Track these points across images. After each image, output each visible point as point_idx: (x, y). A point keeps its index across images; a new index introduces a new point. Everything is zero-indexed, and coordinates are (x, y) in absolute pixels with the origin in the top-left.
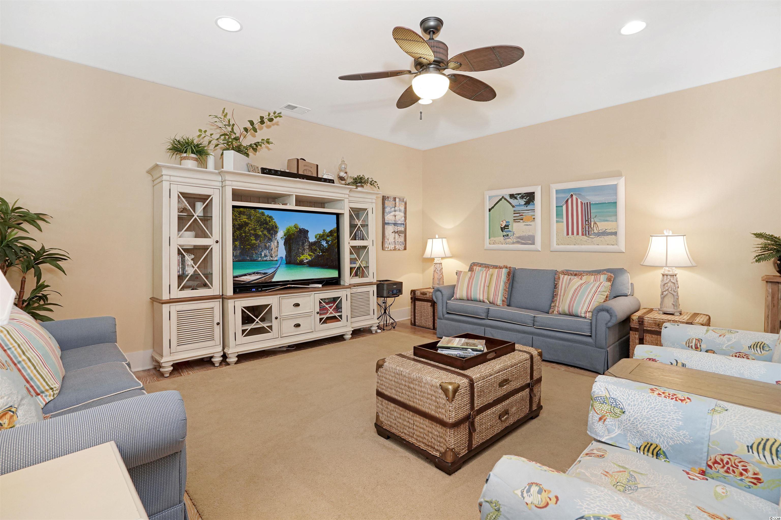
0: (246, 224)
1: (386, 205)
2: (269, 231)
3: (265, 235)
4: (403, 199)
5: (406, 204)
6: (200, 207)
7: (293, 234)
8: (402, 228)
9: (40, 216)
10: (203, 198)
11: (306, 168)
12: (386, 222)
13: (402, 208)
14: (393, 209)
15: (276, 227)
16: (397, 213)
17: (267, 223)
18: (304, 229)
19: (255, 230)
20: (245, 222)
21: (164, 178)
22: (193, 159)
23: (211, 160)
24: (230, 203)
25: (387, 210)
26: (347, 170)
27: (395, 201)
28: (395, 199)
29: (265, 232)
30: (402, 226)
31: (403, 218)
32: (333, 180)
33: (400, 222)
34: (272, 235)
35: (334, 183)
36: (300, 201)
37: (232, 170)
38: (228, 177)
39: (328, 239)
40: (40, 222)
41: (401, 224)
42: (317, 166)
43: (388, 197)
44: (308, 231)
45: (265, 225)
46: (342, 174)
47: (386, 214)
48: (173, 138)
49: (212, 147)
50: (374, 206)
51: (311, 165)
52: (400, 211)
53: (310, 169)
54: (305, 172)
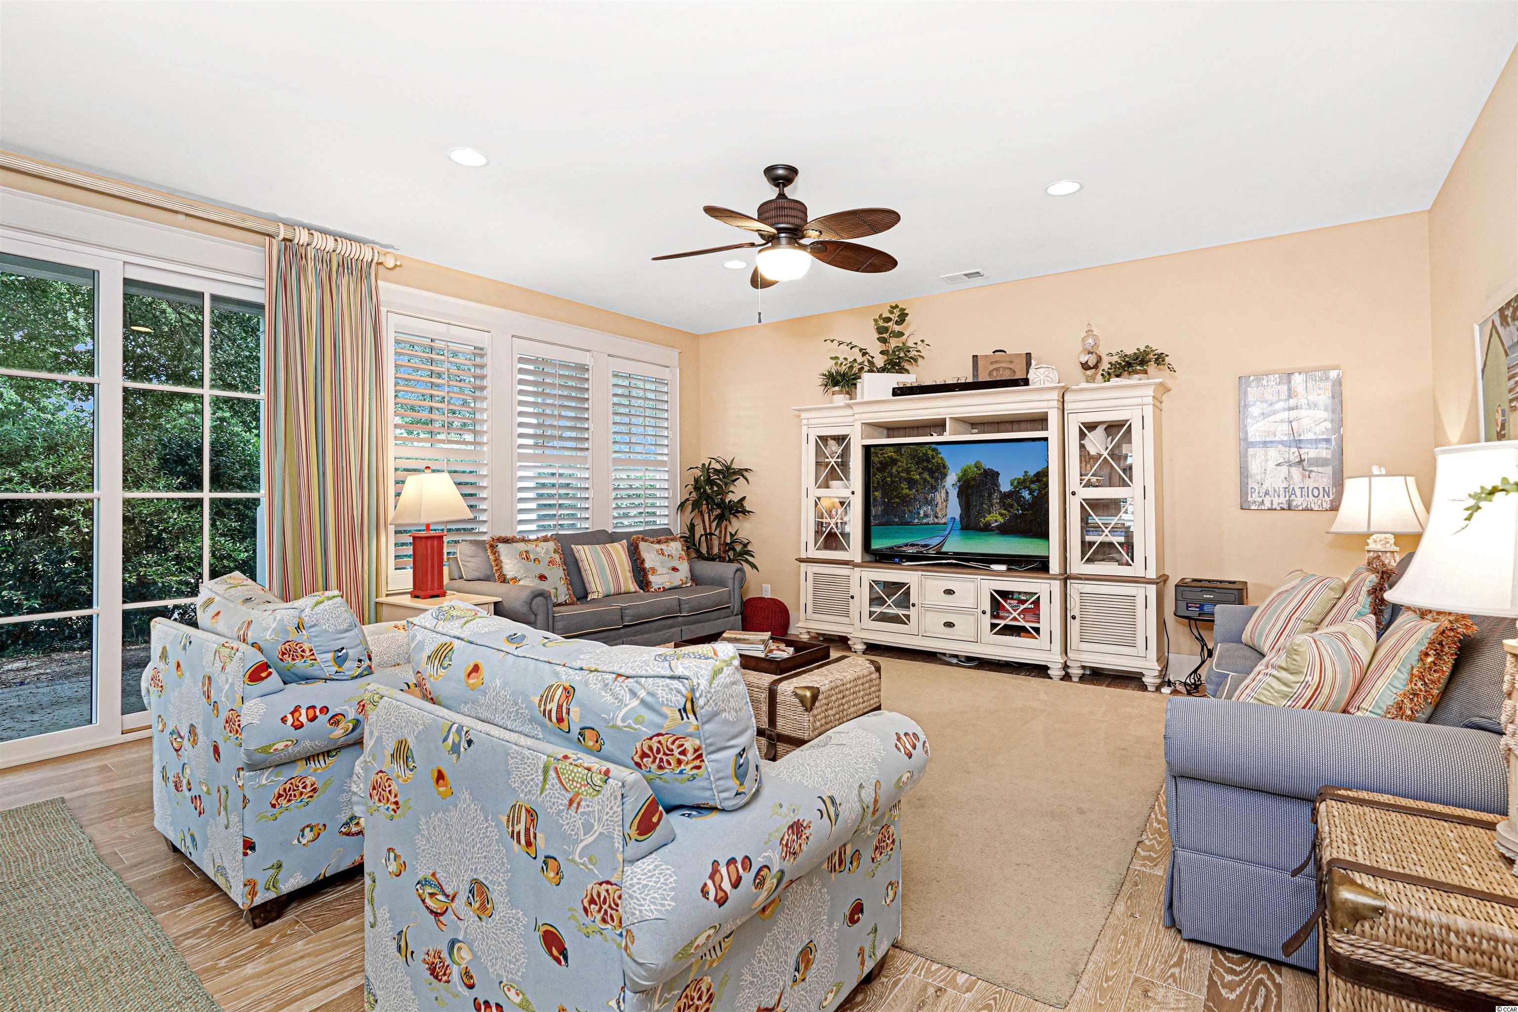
0: (894, 462)
1: (1251, 398)
2: (931, 472)
3: (925, 480)
7: (974, 479)
11: (996, 366)
12: (1251, 438)
13: (1322, 399)
14: (1281, 405)
15: (944, 467)
16: (1295, 414)
17: (928, 461)
18: (991, 470)
19: (908, 471)
20: (891, 458)
21: (803, 422)
25: (1256, 409)
27: (1290, 382)
29: (926, 475)
30: (1324, 445)
31: (1329, 425)
32: (1029, 380)
33: (1310, 435)
34: (936, 480)
35: (1026, 385)
38: (856, 410)
39: (1033, 486)
41: (1320, 441)
42: (1031, 355)
45: (925, 464)
46: (1091, 358)
47: (1250, 420)
50: (1149, 412)
51: (1012, 359)
52: (1312, 406)
53: (1009, 366)
54: (995, 373)
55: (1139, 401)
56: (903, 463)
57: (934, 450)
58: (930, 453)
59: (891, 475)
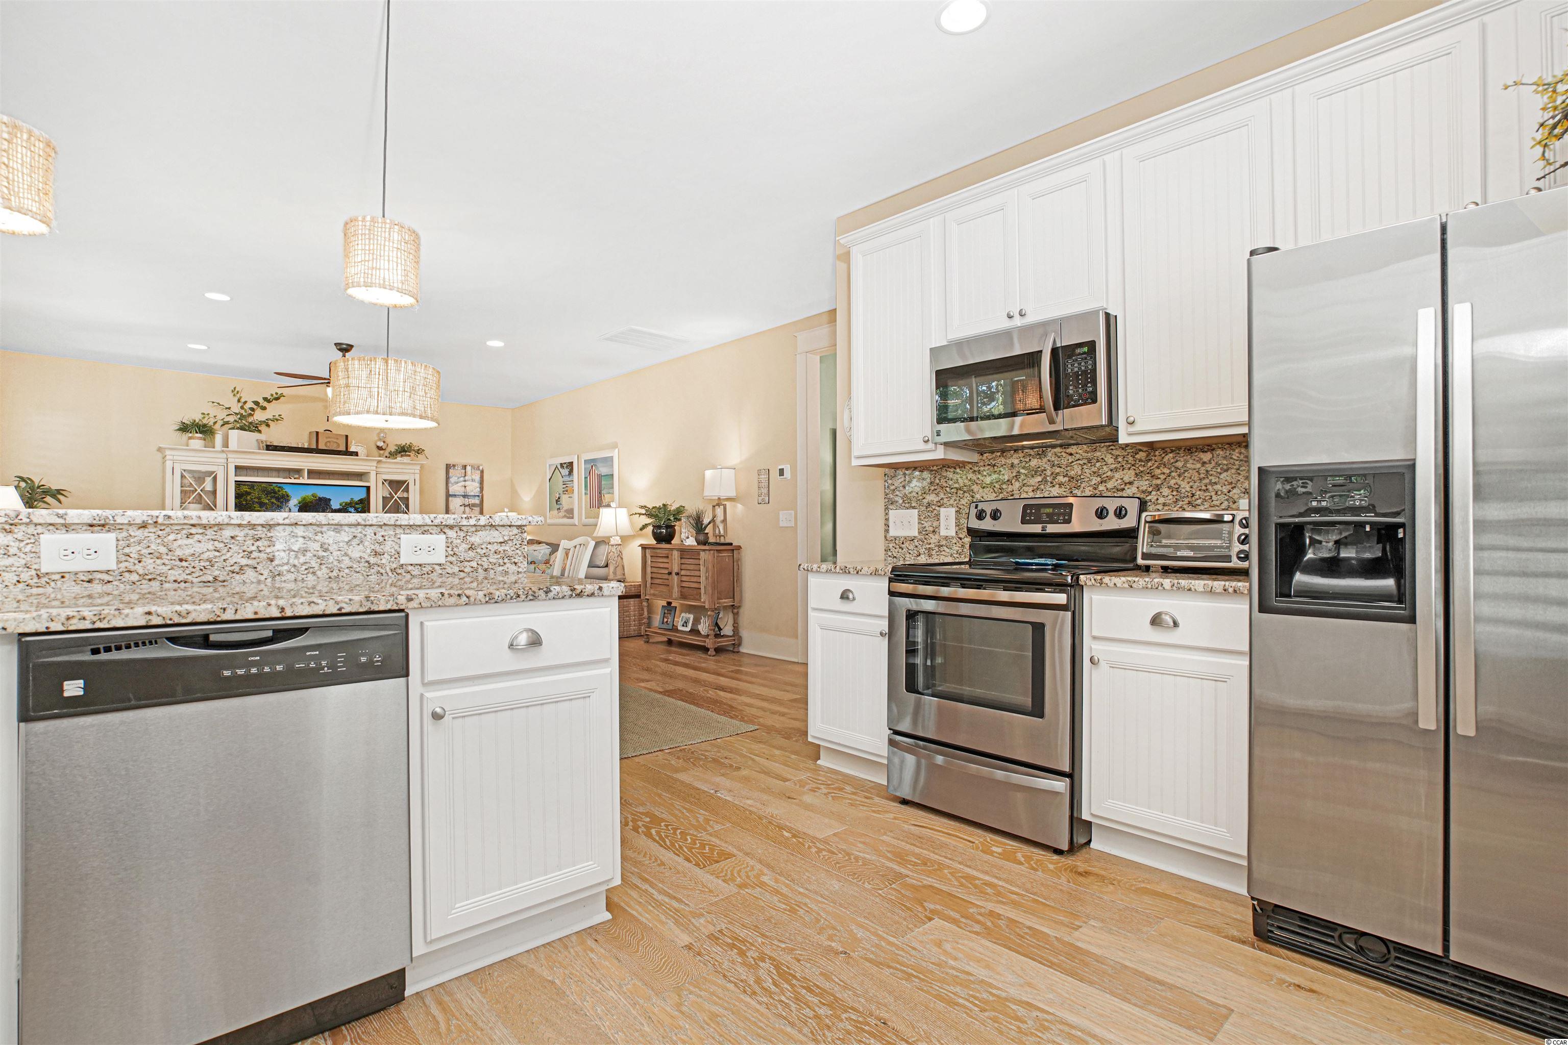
0: (248, 493)
1: (450, 475)
2: (278, 499)
3: (273, 503)
4: (479, 467)
5: (482, 472)
6: (209, 480)
7: (311, 502)
8: (477, 501)
9: (59, 491)
10: (210, 473)
11: (328, 440)
12: (451, 493)
13: (477, 477)
14: (462, 479)
15: (288, 496)
16: (467, 483)
17: (275, 493)
18: (325, 498)
19: (259, 498)
20: (246, 491)
21: (168, 457)
22: (200, 438)
23: (218, 438)
24: (233, 478)
25: (452, 480)
26: (386, 440)
27: (465, 469)
28: (465, 467)
29: (274, 500)
30: (477, 498)
31: (479, 489)
32: (357, 453)
33: (472, 494)
34: (282, 503)
35: (357, 456)
36: (312, 473)
37: (236, 449)
38: (230, 455)
39: (357, 506)
40: (60, 497)
41: (475, 496)
42: (347, 436)
43: (454, 466)
44: (330, 500)
45: (273, 495)
46: (381, 444)
47: (450, 485)
48: (180, 420)
49: (217, 426)
50: (417, 477)
51: (338, 436)
52: (473, 480)
53: (335, 440)
54: (328, 444)
55: (413, 471)
56: (256, 494)
57: (280, 487)
58: (277, 489)
59: (246, 501)
